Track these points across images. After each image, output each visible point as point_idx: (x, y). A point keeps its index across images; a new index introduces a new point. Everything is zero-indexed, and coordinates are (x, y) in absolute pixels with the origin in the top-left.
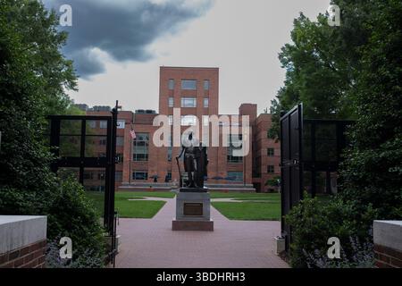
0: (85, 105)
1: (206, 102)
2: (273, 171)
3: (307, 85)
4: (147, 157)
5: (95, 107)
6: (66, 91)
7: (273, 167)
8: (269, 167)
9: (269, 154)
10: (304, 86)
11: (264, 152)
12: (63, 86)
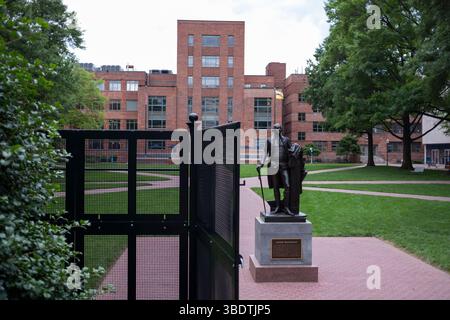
0: (91, 65)
1: (231, 61)
2: (304, 138)
3: (359, 44)
4: (164, 123)
5: (104, 67)
6: (70, 49)
7: (304, 134)
8: (299, 134)
9: (300, 119)
10: (356, 45)
11: (294, 117)
12: (67, 43)
